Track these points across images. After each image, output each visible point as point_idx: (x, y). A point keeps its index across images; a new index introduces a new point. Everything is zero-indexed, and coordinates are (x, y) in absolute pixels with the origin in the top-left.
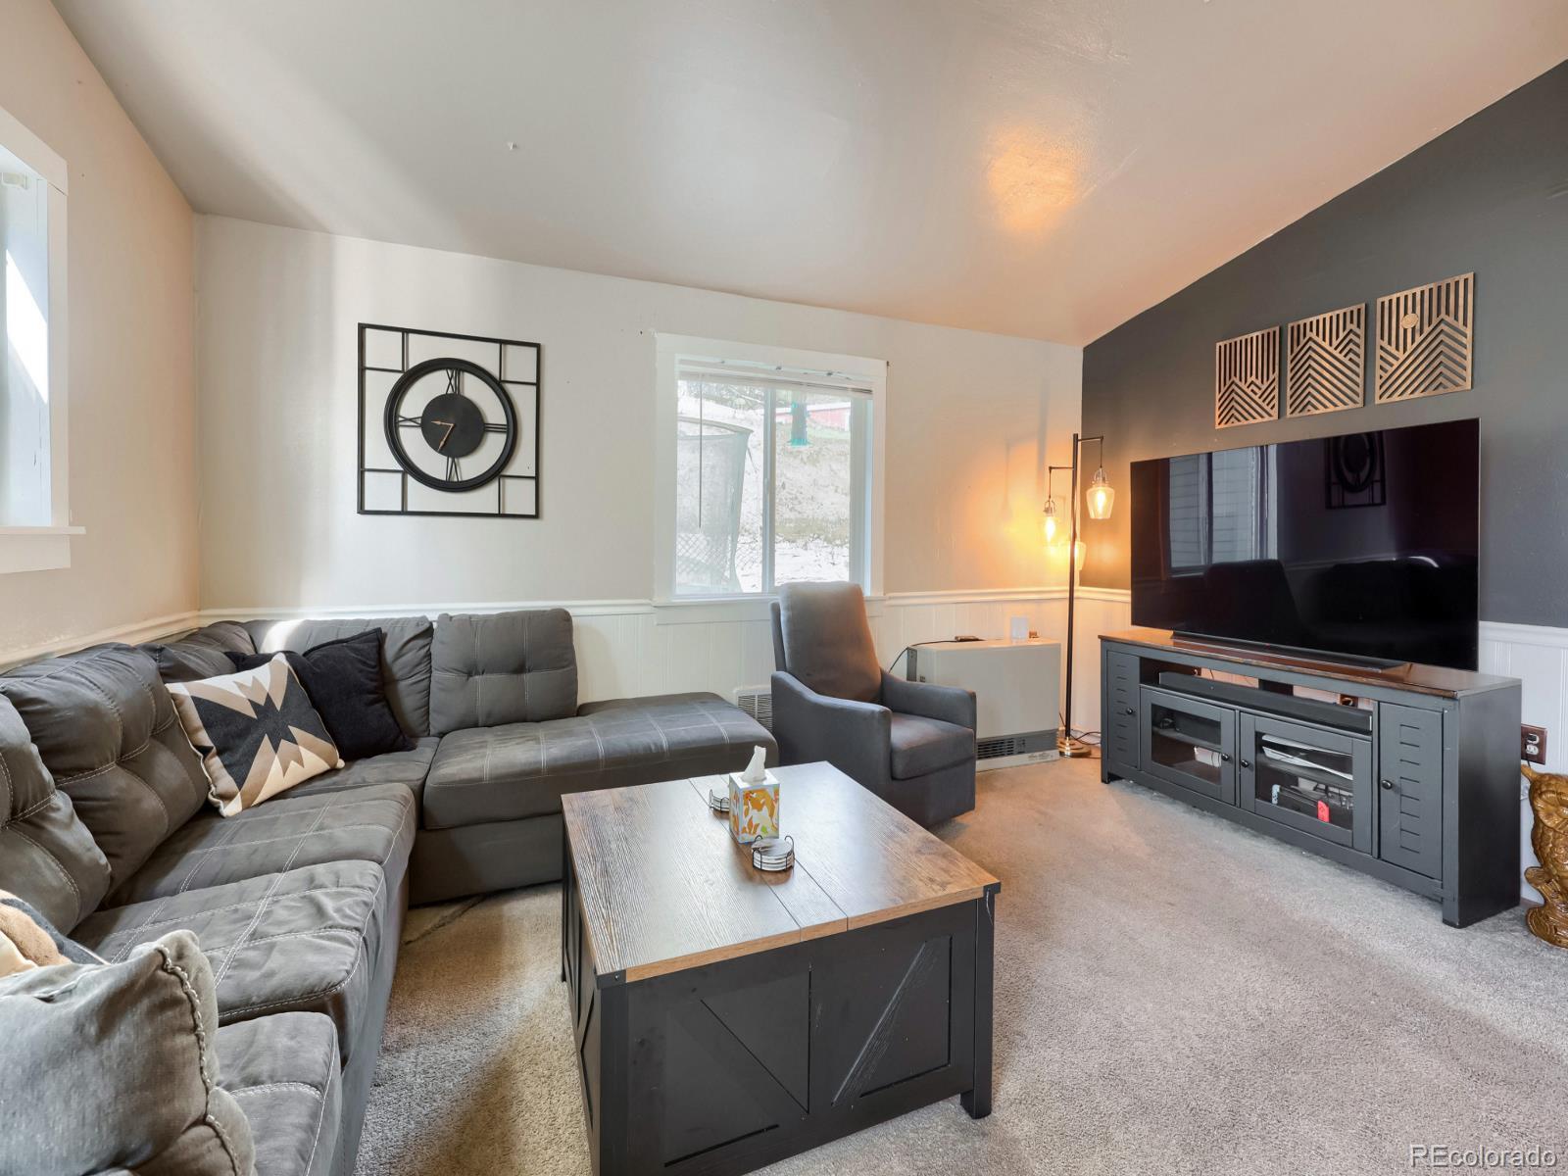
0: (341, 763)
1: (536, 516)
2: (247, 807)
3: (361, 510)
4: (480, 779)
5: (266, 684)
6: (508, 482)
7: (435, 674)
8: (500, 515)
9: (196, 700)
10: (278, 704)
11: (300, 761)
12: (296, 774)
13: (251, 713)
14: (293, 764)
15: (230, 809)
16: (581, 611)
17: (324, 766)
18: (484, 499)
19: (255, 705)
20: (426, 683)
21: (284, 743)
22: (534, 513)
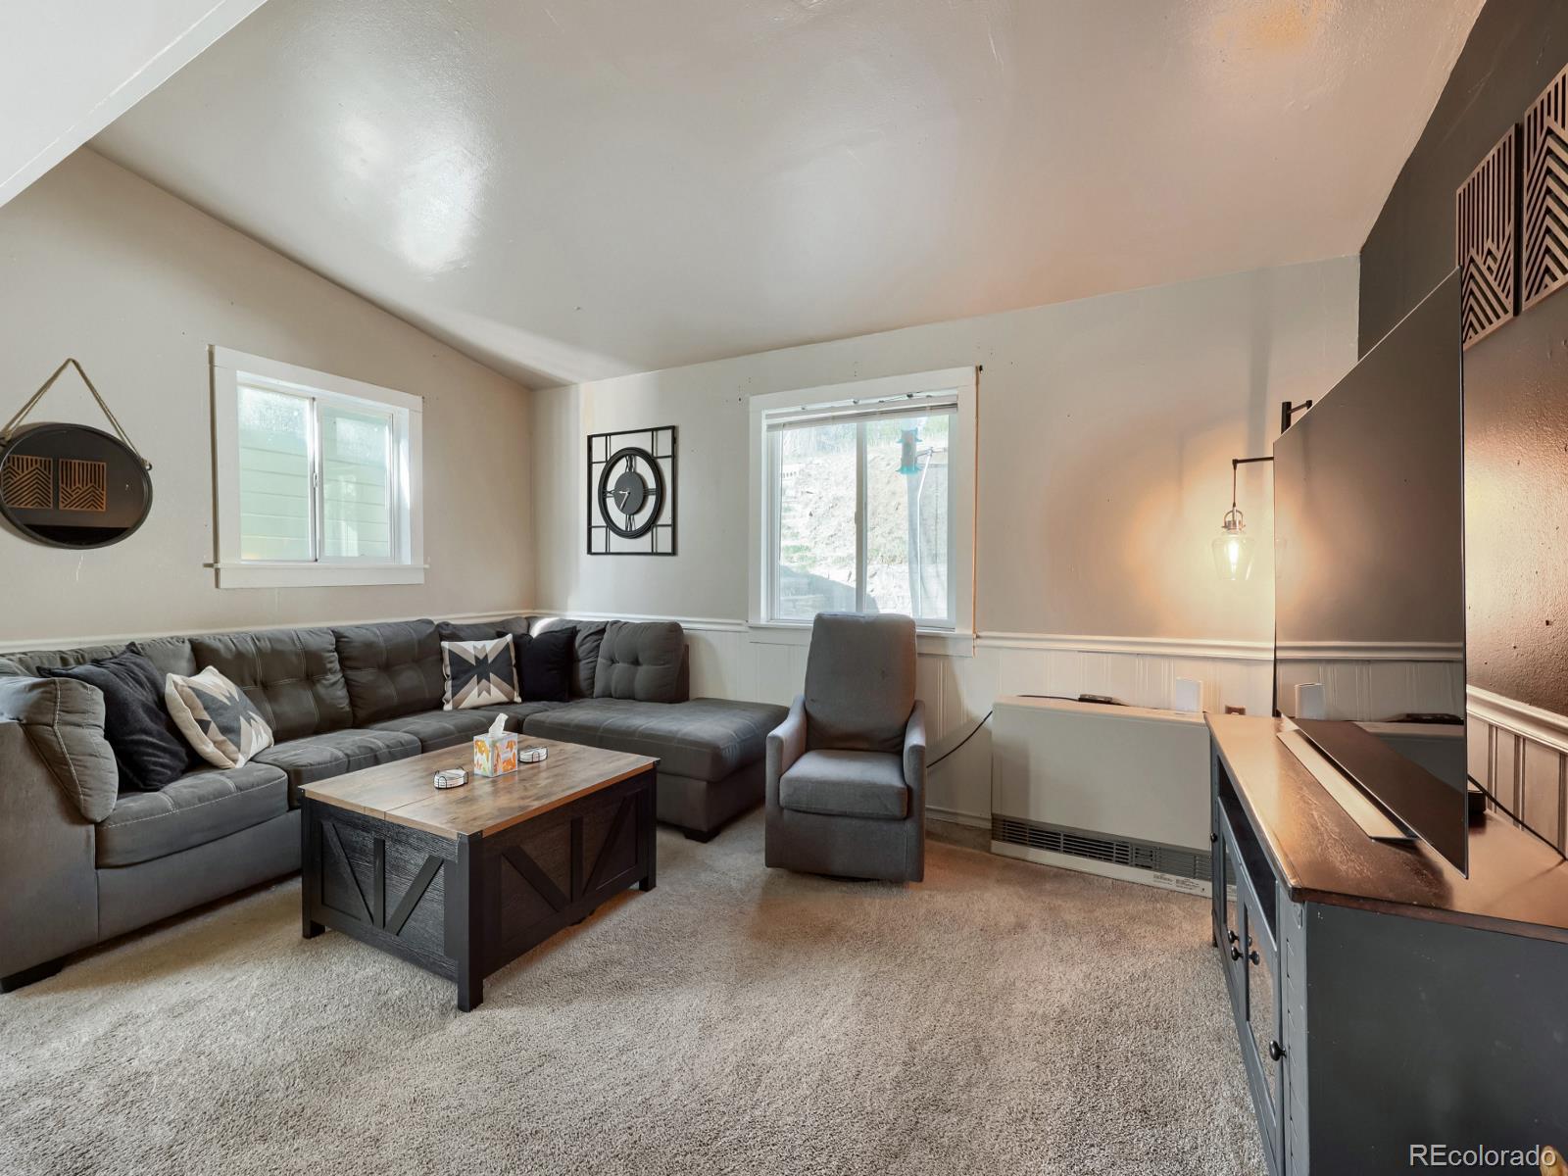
0: (518, 699)
1: (674, 553)
2: (456, 708)
3: (589, 551)
5: (488, 649)
6: (659, 529)
7: (599, 659)
8: (652, 554)
9: (449, 650)
10: (490, 660)
11: (489, 692)
12: (485, 699)
13: (474, 663)
14: (484, 692)
15: (448, 707)
16: (687, 623)
17: (503, 698)
18: (643, 543)
19: (477, 658)
20: (592, 664)
21: (484, 681)
22: (670, 551)
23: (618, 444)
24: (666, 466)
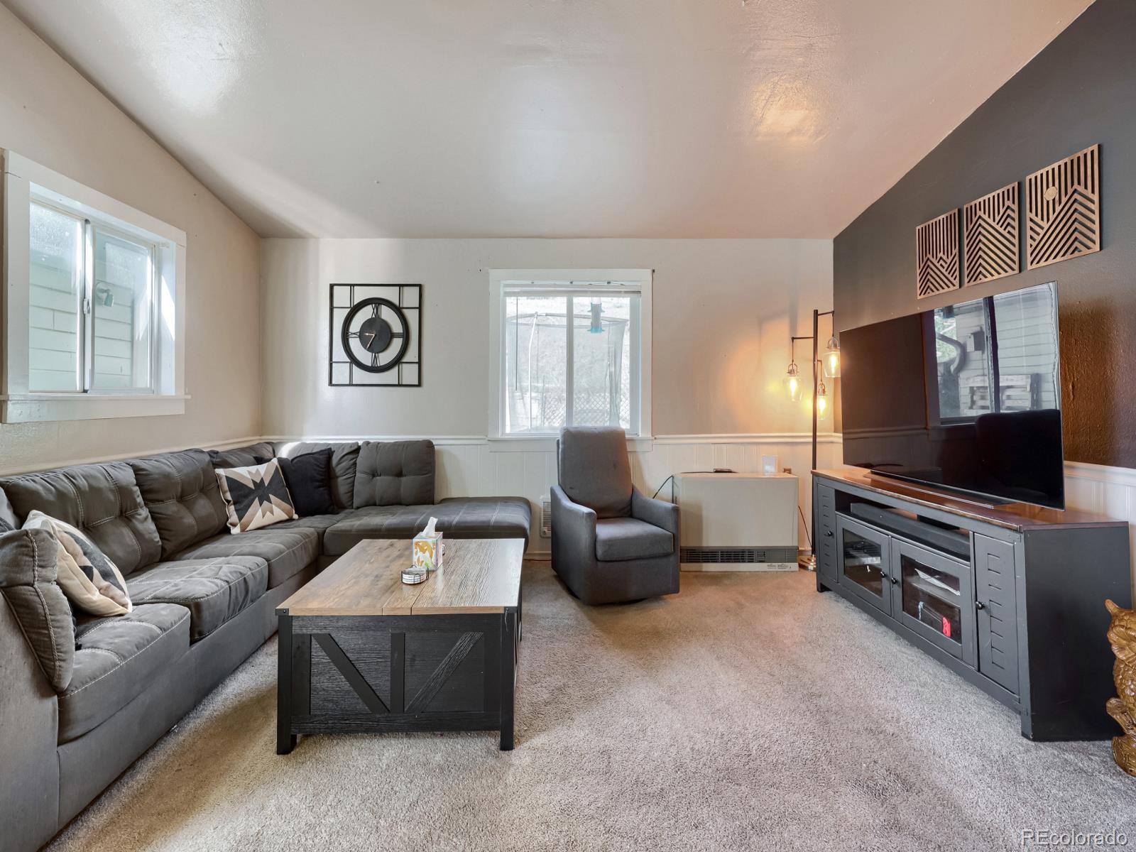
0: (296, 516)
1: (419, 385)
2: (243, 530)
3: (331, 384)
4: (351, 531)
5: (262, 473)
6: (404, 365)
7: (358, 474)
8: (399, 385)
9: (227, 477)
10: (266, 483)
11: (272, 513)
12: (269, 519)
13: (252, 486)
14: (268, 513)
15: (235, 531)
16: (439, 441)
17: (285, 517)
18: (391, 376)
19: (254, 482)
20: (352, 479)
21: (265, 502)
22: (417, 383)
23: (361, 295)
24: (412, 316)
